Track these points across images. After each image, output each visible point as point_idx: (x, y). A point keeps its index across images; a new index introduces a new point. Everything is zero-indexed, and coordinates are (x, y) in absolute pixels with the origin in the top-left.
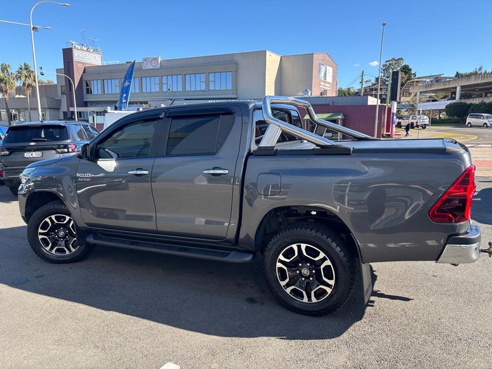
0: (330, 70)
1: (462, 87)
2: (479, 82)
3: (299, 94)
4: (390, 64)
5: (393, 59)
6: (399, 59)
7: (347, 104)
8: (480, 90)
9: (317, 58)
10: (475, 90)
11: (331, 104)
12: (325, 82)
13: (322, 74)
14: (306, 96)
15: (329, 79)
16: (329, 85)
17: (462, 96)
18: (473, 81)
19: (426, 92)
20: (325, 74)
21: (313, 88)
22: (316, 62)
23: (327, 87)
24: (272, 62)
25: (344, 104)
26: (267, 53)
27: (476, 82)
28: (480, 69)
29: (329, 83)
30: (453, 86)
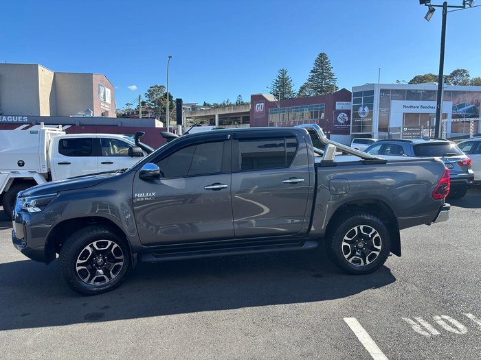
0: (108, 91)
1: (219, 115)
2: (232, 112)
3: (79, 113)
4: (154, 90)
5: (156, 86)
6: (161, 86)
7: (136, 126)
8: (231, 118)
9: (97, 79)
10: (227, 118)
11: (119, 125)
12: (105, 103)
13: (102, 94)
14: (88, 116)
15: (108, 100)
16: (108, 106)
17: (220, 123)
18: (227, 111)
19: (190, 118)
20: (104, 95)
21: (94, 108)
22: (95, 82)
23: (107, 108)
24: (45, 77)
25: (133, 126)
26: (39, 67)
27: (229, 112)
28: (228, 101)
29: (108, 104)
30: (213, 114)
